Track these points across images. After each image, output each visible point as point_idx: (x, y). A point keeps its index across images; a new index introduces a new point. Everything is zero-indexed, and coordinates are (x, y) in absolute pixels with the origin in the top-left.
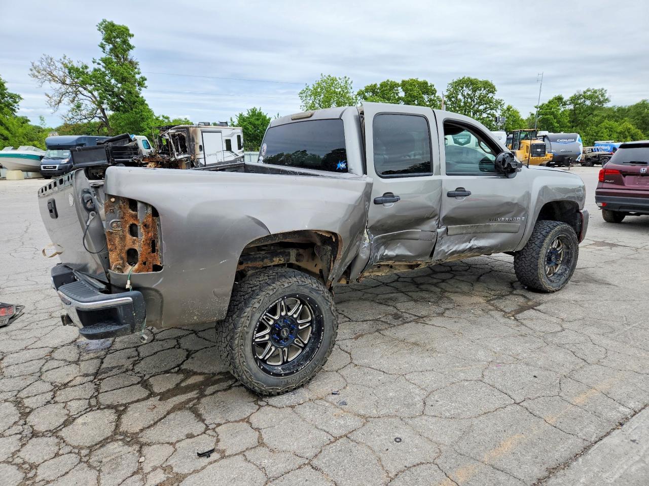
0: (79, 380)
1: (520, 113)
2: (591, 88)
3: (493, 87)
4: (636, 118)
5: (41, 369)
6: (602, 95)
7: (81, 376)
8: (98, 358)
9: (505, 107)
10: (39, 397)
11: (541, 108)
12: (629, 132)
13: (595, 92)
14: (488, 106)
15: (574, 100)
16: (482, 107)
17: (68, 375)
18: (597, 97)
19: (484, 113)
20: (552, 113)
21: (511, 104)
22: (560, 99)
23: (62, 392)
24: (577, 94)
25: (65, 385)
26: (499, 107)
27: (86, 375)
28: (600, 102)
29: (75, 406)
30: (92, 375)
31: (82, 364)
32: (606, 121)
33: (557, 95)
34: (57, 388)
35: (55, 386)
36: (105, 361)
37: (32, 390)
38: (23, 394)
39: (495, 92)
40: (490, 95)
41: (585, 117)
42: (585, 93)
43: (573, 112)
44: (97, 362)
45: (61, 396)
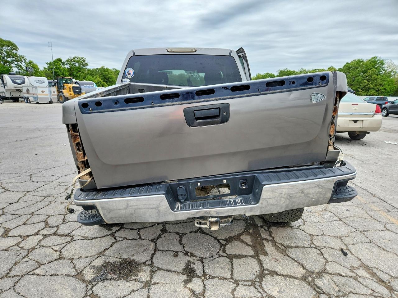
1: (39, 66)
2: (77, 56)
3: (16, 46)
4: (101, 76)
6: (84, 61)
9: (27, 61)
11: (50, 64)
12: (100, 83)
13: (80, 58)
14: (14, 59)
15: (69, 61)
16: (9, 59)
18: (81, 62)
19: (12, 63)
20: (58, 69)
21: (32, 60)
22: (60, 60)
24: (70, 59)
26: (23, 61)
28: (83, 65)
32: (88, 76)
33: (58, 58)
39: (18, 50)
40: (14, 51)
41: (77, 73)
42: (74, 58)
43: (70, 70)
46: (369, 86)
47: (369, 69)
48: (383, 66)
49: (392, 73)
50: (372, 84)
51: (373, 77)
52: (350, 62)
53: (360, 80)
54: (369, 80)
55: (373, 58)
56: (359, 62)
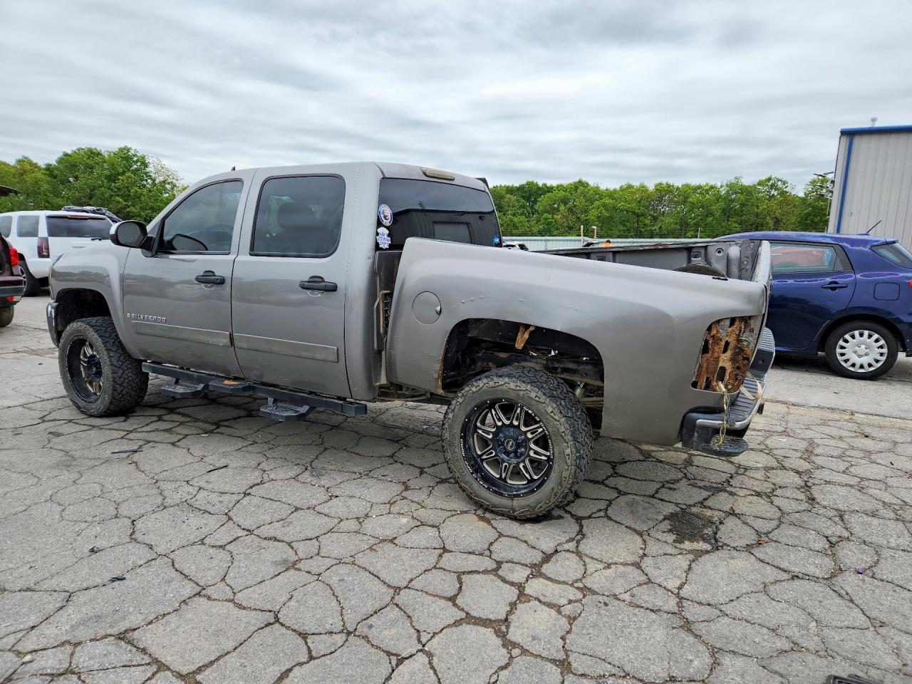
0: (742, 493)
5: (778, 526)
7: (738, 496)
8: (705, 507)
10: (788, 495)
17: (750, 503)
23: (764, 490)
25: (758, 494)
27: (731, 494)
29: (759, 475)
30: (725, 491)
31: (727, 508)
34: (769, 496)
35: (769, 497)
36: (701, 499)
37: (796, 506)
38: (805, 506)
44: (709, 503)
45: (766, 487)
46: (128, 209)
47: (119, 174)
48: (147, 170)
49: (168, 187)
50: (134, 206)
51: (132, 191)
52: (69, 152)
53: (107, 195)
54: (127, 197)
55: (121, 150)
56: (92, 155)
